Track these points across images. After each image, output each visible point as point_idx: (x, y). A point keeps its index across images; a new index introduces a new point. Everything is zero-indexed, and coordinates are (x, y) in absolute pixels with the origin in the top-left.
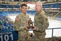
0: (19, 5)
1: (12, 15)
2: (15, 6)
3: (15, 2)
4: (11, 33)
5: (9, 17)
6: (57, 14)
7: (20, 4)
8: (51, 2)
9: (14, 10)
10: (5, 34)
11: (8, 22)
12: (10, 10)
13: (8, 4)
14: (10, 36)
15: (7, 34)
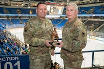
0: (29, 7)
1: (14, 28)
2: (20, 9)
3: (21, 3)
4: (18, 59)
5: (8, 30)
6: (101, 26)
7: (30, 5)
8: (90, 4)
9: (18, 18)
10: (6, 61)
11: (6, 41)
12: (11, 17)
13: (7, 5)
14: (15, 65)
15: (9, 61)
